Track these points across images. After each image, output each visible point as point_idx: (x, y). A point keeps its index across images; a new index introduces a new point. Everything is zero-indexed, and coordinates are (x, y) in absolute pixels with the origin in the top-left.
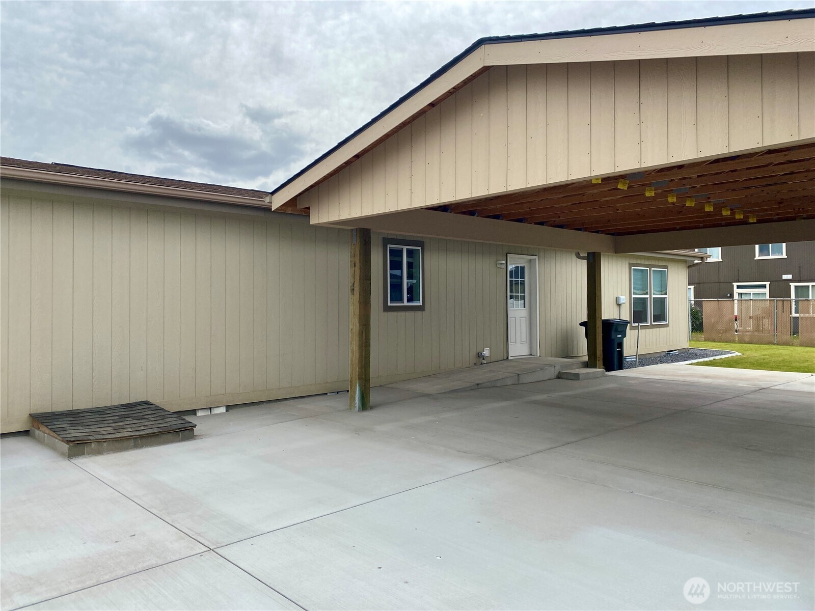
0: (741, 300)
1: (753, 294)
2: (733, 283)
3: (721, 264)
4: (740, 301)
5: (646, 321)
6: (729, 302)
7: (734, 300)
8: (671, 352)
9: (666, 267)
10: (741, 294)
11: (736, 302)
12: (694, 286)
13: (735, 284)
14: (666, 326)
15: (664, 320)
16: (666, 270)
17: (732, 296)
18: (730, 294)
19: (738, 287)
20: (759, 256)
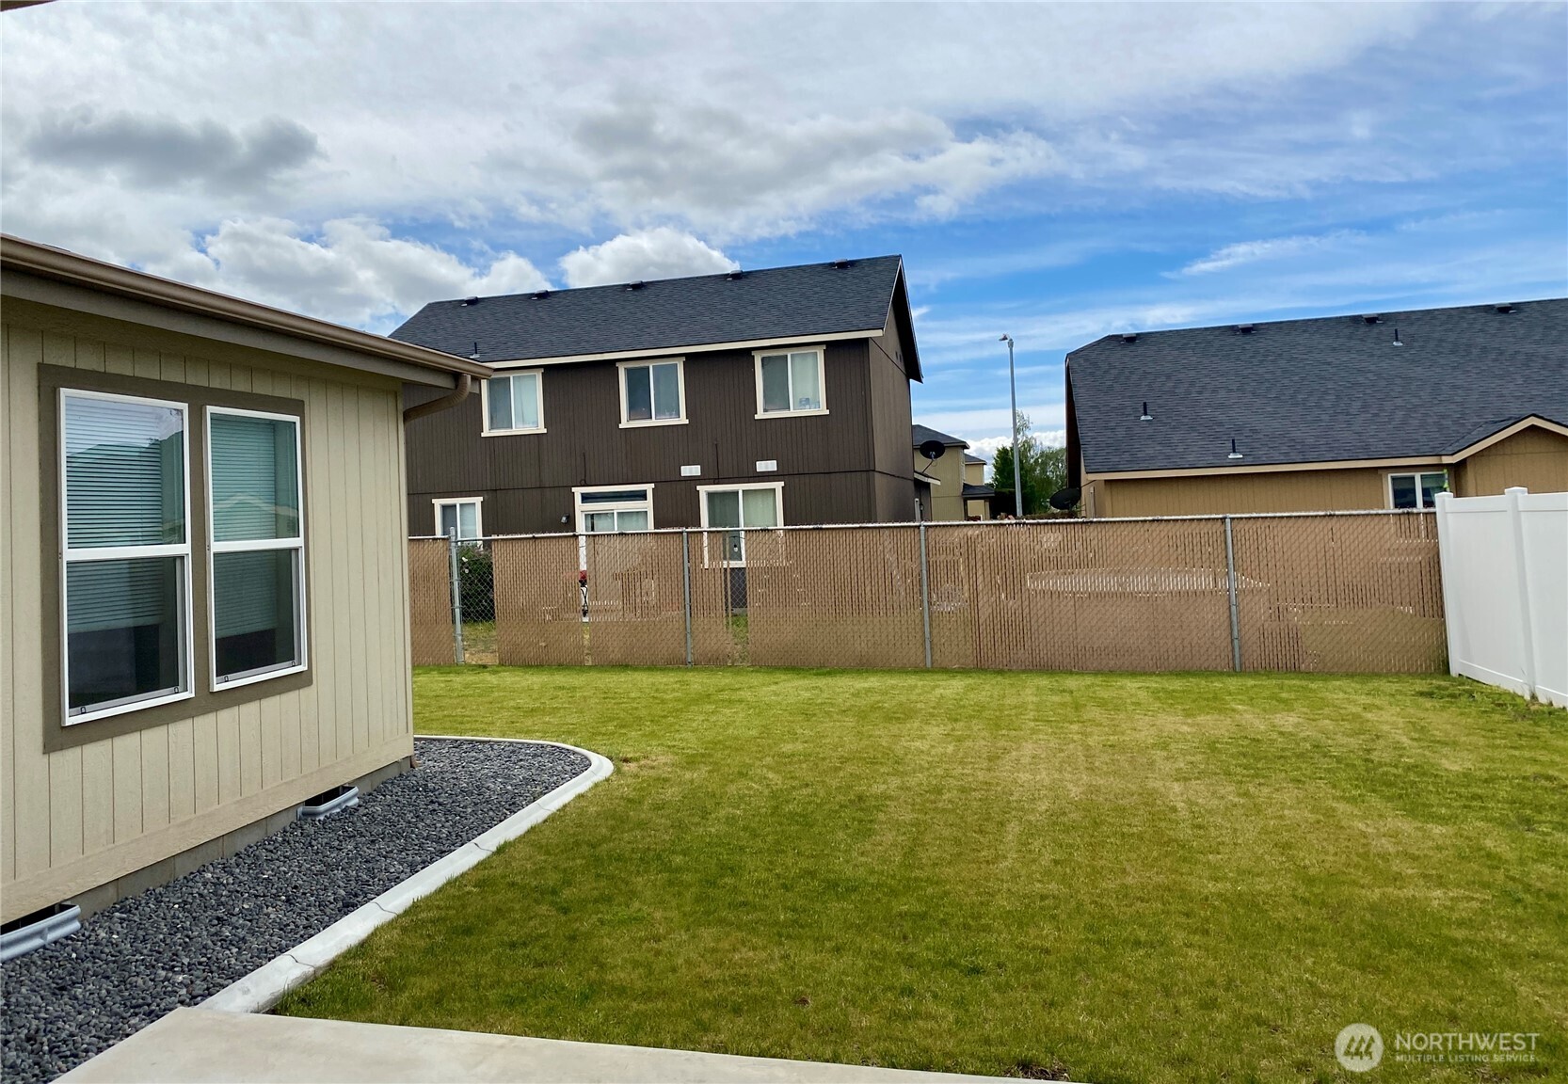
0: (594, 536)
1: (620, 514)
2: (574, 489)
3: (544, 436)
4: (591, 538)
5: (173, 681)
6: (564, 543)
7: (576, 537)
8: (322, 807)
9: (297, 407)
10: (592, 515)
11: (582, 541)
12: (481, 499)
13: (578, 491)
14: (302, 680)
15: (289, 655)
16: (296, 419)
17: (571, 524)
18: (568, 518)
19: (586, 498)
20: (630, 419)
